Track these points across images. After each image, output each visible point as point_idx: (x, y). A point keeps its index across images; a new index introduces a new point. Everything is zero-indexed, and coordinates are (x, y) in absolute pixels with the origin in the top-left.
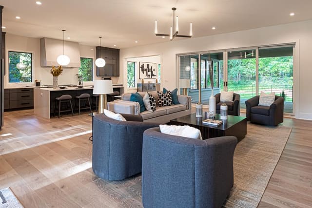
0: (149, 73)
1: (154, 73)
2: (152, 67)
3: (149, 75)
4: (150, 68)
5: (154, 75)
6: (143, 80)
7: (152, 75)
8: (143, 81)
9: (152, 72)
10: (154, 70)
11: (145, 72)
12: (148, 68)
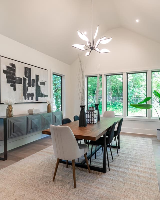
0: (32, 90)
1: (43, 90)
2: (37, 76)
3: (32, 95)
4: (33, 77)
5: (43, 96)
6: (10, 106)
7: (39, 94)
8: (9, 111)
9: (38, 89)
10: (44, 84)
11: (19, 87)
12: (29, 77)
